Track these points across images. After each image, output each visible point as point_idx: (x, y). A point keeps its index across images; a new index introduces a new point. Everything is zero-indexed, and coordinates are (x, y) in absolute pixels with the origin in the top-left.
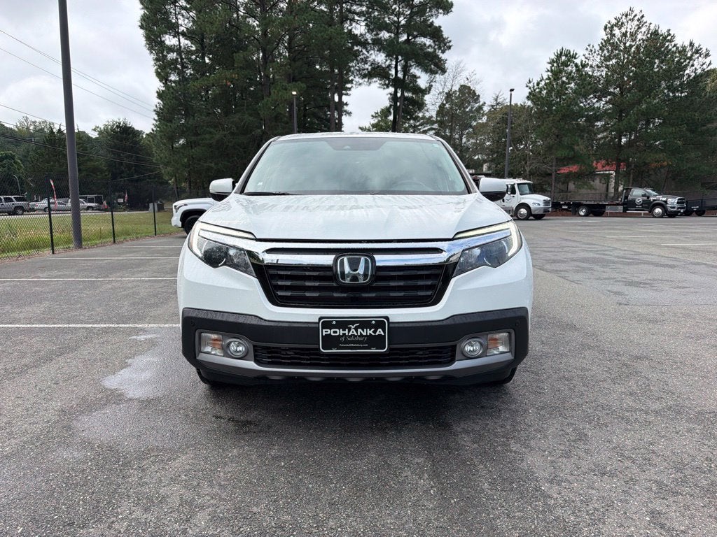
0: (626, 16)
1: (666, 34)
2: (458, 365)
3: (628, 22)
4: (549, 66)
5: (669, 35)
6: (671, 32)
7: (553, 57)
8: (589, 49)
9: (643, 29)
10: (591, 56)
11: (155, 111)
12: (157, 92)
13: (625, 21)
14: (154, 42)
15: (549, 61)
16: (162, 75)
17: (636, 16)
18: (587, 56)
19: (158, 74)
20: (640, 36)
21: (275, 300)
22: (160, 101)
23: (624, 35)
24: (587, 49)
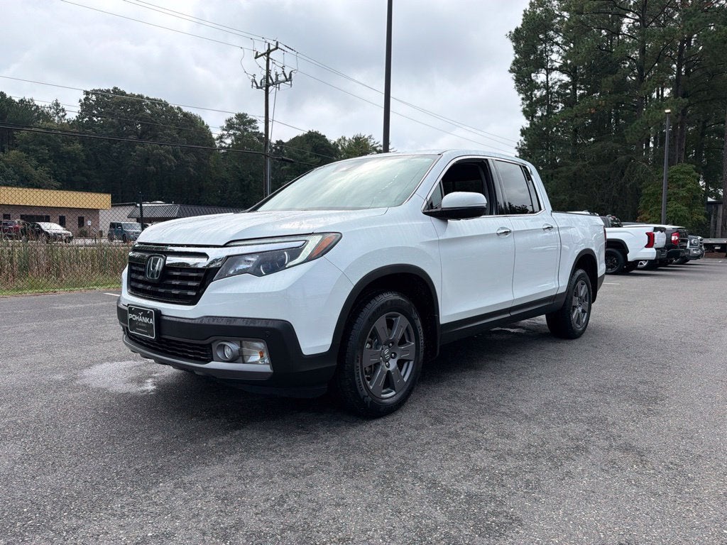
2: (213, 365)
11: (516, 148)
12: (521, 130)
14: (524, 81)
16: (529, 113)
19: (525, 112)
22: (522, 139)
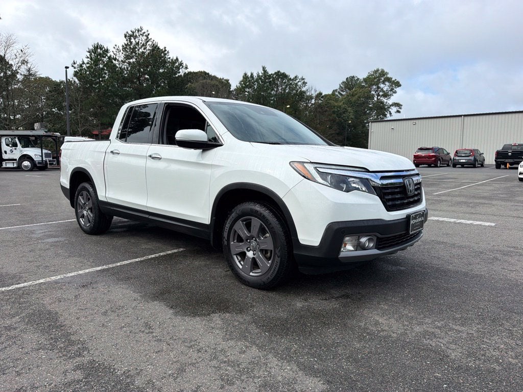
0: (138, 31)
1: (164, 50)
3: (139, 36)
4: (88, 54)
5: (165, 50)
6: (166, 49)
7: (91, 48)
8: (116, 48)
9: (150, 43)
10: (118, 53)
13: (137, 34)
15: (88, 50)
17: (145, 33)
18: (115, 52)
20: (148, 48)
21: (389, 208)
23: (138, 44)
24: (114, 48)
